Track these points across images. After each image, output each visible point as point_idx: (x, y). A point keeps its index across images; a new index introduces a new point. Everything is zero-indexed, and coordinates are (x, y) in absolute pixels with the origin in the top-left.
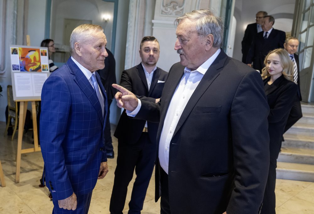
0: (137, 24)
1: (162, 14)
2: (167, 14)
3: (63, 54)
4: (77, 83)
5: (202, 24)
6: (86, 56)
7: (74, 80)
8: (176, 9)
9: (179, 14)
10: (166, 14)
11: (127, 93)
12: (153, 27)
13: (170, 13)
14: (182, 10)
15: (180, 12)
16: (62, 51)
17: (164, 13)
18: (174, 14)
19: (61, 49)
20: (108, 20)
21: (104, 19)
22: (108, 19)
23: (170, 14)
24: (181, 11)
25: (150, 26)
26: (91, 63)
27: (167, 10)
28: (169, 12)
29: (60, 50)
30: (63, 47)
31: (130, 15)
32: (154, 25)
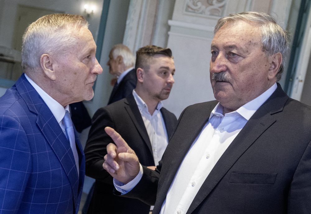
0: (143, 25)
1: (187, 10)
2: (196, 11)
3: (10, 64)
4: (41, 132)
5: (270, 32)
6: (64, 78)
7: (37, 125)
8: (212, 5)
9: (217, 14)
10: (194, 12)
11: (125, 149)
12: (169, 33)
13: (200, 11)
14: (223, 7)
15: (218, 10)
16: (8, 59)
17: (190, 10)
18: (209, 13)
19: (7, 56)
20: (92, 13)
21: (85, 12)
22: (93, 11)
23: (201, 13)
24: (220, 9)
25: (164, 30)
26: (73, 90)
27: (197, 6)
28: (200, 8)
29: (5, 58)
30: (11, 53)
31: (131, 9)
32: (172, 28)
